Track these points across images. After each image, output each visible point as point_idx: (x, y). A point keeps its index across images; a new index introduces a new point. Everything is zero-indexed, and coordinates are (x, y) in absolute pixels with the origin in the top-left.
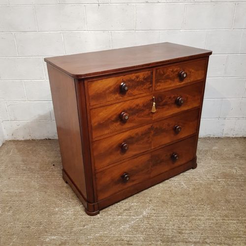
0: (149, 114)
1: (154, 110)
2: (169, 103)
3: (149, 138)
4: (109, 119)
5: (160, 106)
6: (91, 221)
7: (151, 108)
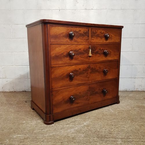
0: (87, 57)
1: (90, 55)
2: (99, 52)
3: (87, 74)
4: (62, 54)
5: (94, 53)
6: (47, 127)
7: (88, 53)
